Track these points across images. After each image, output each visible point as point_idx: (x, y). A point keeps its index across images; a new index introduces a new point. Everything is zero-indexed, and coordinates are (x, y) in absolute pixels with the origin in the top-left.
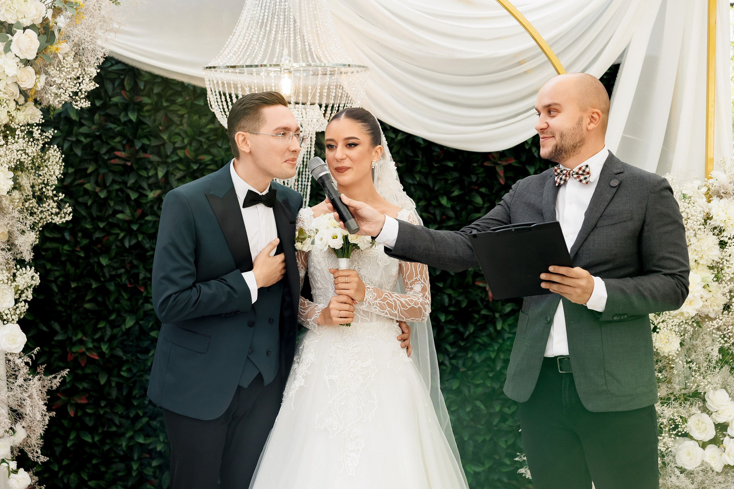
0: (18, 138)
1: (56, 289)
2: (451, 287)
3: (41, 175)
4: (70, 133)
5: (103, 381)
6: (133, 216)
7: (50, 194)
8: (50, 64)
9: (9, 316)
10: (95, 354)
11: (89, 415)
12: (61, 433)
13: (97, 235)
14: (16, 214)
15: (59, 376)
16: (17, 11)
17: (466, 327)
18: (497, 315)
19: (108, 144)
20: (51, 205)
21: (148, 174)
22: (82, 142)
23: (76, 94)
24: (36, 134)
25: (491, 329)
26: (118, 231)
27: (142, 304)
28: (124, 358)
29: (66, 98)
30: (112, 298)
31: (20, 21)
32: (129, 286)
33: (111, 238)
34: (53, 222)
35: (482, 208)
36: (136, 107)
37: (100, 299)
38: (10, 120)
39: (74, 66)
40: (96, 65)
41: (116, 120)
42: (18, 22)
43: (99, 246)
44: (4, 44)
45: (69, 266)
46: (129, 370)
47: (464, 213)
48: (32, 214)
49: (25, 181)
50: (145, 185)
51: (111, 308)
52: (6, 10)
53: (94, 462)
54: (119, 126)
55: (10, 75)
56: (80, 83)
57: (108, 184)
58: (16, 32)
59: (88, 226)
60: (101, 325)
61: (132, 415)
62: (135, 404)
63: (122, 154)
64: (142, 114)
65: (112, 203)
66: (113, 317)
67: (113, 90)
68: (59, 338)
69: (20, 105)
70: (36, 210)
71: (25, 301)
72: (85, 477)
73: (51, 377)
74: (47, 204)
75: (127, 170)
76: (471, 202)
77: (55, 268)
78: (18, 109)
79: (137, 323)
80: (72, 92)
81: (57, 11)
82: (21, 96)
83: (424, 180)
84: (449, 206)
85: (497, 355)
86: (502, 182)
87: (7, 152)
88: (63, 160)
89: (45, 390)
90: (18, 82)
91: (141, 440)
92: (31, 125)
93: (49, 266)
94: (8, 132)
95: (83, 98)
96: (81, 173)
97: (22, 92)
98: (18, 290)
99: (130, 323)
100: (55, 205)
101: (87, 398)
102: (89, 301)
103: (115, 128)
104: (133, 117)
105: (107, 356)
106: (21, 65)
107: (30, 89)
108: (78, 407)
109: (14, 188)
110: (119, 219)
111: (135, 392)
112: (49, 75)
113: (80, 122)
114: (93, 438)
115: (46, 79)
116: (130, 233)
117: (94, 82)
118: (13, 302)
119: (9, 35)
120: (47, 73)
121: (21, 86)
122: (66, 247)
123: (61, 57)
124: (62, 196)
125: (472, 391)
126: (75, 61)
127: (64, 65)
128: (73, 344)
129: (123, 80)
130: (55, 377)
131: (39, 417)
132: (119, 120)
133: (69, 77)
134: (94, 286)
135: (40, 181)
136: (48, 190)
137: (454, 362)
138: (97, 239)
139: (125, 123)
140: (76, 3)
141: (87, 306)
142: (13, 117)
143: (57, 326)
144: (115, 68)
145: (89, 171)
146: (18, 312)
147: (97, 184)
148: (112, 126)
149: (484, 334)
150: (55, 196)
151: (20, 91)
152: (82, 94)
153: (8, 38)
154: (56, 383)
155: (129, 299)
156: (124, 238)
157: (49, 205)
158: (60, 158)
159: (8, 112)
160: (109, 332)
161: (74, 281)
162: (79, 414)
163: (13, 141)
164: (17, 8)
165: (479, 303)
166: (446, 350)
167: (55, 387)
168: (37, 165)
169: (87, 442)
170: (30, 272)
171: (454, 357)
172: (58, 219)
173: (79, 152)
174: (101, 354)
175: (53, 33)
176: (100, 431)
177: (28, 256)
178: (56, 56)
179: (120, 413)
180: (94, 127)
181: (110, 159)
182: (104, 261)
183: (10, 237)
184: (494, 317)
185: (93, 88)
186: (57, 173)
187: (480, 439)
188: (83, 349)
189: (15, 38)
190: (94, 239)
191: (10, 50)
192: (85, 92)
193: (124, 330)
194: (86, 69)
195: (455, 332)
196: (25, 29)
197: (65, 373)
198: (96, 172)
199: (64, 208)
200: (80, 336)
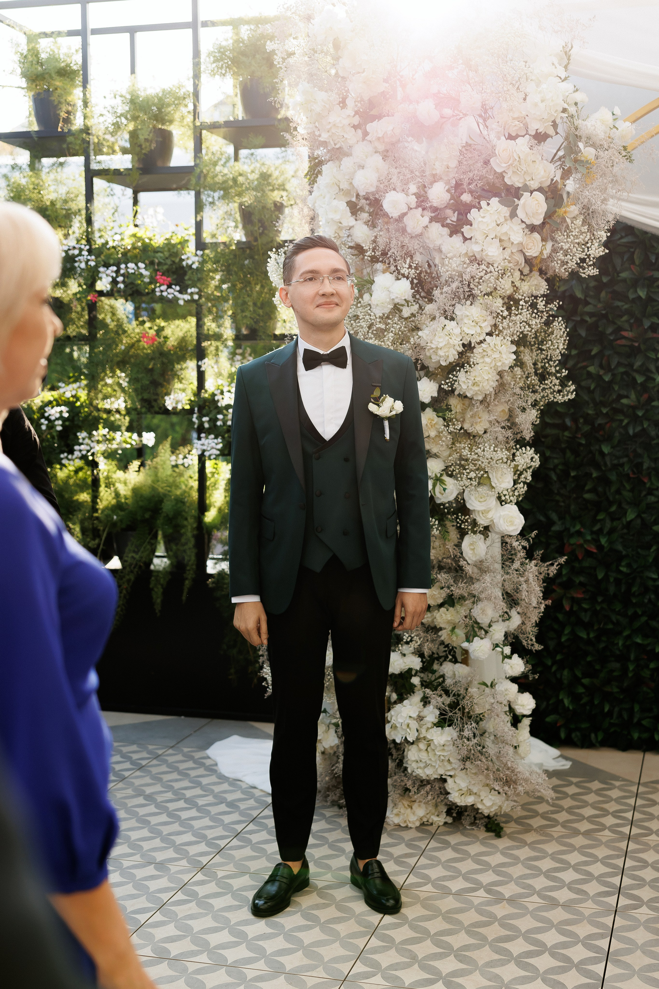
0: (522, 309)
1: (554, 478)
3: (544, 350)
4: (574, 312)
5: (600, 576)
6: (638, 400)
7: (553, 370)
8: (557, 229)
9: (507, 497)
10: (593, 546)
11: (586, 610)
12: (556, 626)
13: (600, 421)
14: (518, 391)
15: (556, 564)
16: (525, 172)
19: (614, 323)
20: (553, 382)
21: (656, 355)
22: (587, 322)
23: (583, 260)
24: (541, 305)
26: (622, 418)
27: (646, 496)
28: (624, 553)
29: (572, 265)
30: (613, 489)
31: (528, 183)
32: (632, 476)
33: (614, 425)
34: (555, 400)
36: (646, 282)
37: (600, 489)
38: (514, 291)
39: (583, 230)
40: (606, 228)
41: (624, 298)
42: (526, 185)
43: (601, 433)
44: (511, 208)
45: (568, 454)
46: (629, 566)
48: (534, 392)
49: (528, 358)
50: (652, 368)
51: (611, 499)
52: (513, 172)
53: (589, 659)
54: (626, 303)
55: (515, 242)
56: (588, 248)
57: (613, 367)
58: (523, 195)
59: (590, 412)
60: (600, 517)
61: (630, 612)
62: (634, 601)
63: (628, 334)
64: (653, 290)
65: (616, 388)
66: (613, 508)
67: (622, 265)
68: (556, 528)
69: (524, 276)
70: (538, 387)
71: (524, 483)
72: (579, 674)
73: (548, 563)
74: (550, 380)
75: (633, 352)
77: (554, 456)
78: (523, 280)
79: (638, 516)
80: (580, 259)
81: (566, 174)
82: (527, 266)
87: (510, 324)
88: (568, 335)
89: (542, 577)
90: (524, 250)
91: (639, 640)
92: (536, 297)
93: (548, 452)
94: (512, 303)
95: (590, 266)
96: (585, 355)
97: (528, 261)
98: (518, 470)
99: (631, 516)
100: (557, 382)
101: (583, 593)
102: (589, 491)
103: (623, 306)
104: (642, 293)
105: (605, 550)
106: (526, 231)
107: (536, 257)
108: (573, 600)
109: (516, 365)
110: (622, 404)
111: (634, 589)
112: (556, 241)
113: (585, 300)
114: (588, 634)
115: (553, 245)
116: (635, 419)
117: (603, 248)
118: (512, 483)
119: (515, 200)
120: (553, 239)
121: (527, 254)
122: (567, 434)
123: (568, 221)
124: (565, 372)
126: (583, 225)
127: (573, 230)
128: (571, 536)
129: (633, 253)
130: (552, 564)
131: (534, 604)
132: (628, 297)
133: (577, 241)
134: (595, 475)
135: (543, 356)
136: (551, 367)
138: (600, 425)
139: (633, 301)
140: (587, 161)
141: (587, 496)
142: (517, 288)
143: (554, 516)
144: (624, 240)
145: (593, 353)
146: (516, 494)
147: (601, 366)
148: (620, 304)
150: (557, 372)
151: (525, 259)
152: (590, 260)
153: (515, 202)
154: (553, 570)
155: (632, 490)
156: (628, 424)
157: (551, 383)
158: (564, 332)
159: (513, 282)
160: (608, 525)
161: (573, 469)
162: (575, 609)
163: (517, 313)
164: (525, 169)
167: (551, 575)
168: (540, 339)
169: (581, 638)
170: (530, 452)
172: (560, 397)
173: (583, 333)
174: (600, 547)
175: (561, 196)
176: (596, 627)
177: (528, 435)
178: (564, 220)
179: (617, 610)
180: (600, 305)
181: (615, 340)
182: (606, 449)
183: (510, 416)
185: (601, 254)
186: (561, 347)
188: (581, 541)
189: (521, 202)
190: (596, 425)
191: (517, 216)
192: (594, 258)
193: (625, 523)
194: (595, 233)
196: (531, 193)
197: (562, 560)
198: (600, 353)
199: (566, 386)
200: (578, 527)
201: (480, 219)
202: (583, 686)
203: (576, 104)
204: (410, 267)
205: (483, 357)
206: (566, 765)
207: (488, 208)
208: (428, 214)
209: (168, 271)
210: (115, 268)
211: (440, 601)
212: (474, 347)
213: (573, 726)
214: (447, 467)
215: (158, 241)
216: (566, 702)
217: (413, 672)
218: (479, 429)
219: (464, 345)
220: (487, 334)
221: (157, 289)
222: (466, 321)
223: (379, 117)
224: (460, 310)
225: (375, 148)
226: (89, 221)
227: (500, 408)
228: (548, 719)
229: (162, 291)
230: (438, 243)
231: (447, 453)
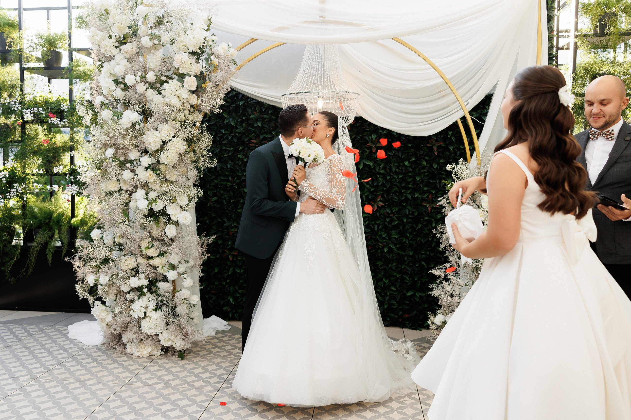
2: (410, 205)
3: (200, 145)
4: (232, 132)
8: (203, 93)
9: (185, 208)
11: (240, 260)
14: (189, 162)
15: (212, 238)
16: (187, 68)
17: (417, 226)
18: (433, 220)
19: (249, 137)
22: (237, 136)
23: (214, 106)
24: (198, 125)
25: (430, 226)
29: (209, 107)
34: (208, 166)
35: (426, 167)
36: (261, 119)
39: (214, 93)
40: (224, 92)
41: (252, 126)
42: (188, 73)
44: (182, 83)
45: (231, 193)
47: (417, 169)
52: (183, 68)
53: (241, 281)
55: (185, 98)
58: (186, 77)
59: (239, 174)
63: (254, 141)
64: (264, 123)
68: (226, 225)
69: (191, 112)
70: (199, 161)
71: (194, 202)
72: (237, 288)
73: (208, 238)
76: (421, 164)
78: (190, 114)
82: (192, 108)
83: (397, 153)
84: (409, 166)
85: (433, 240)
86: (436, 153)
87: (182, 133)
89: (205, 244)
90: (189, 101)
92: (196, 121)
93: (222, 192)
94: (182, 123)
95: (218, 108)
98: (190, 197)
100: (208, 159)
101: (238, 253)
103: (252, 129)
104: (259, 124)
106: (190, 93)
107: (195, 105)
108: (234, 256)
113: (236, 127)
114: (240, 271)
115: (202, 100)
117: (223, 101)
118: (188, 202)
119: (183, 79)
120: (202, 97)
121: (191, 103)
122: (229, 184)
123: (208, 89)
124: (211, 155)
125: (420, 256)
126: (213, 91)
127: (209, 93)
128: (233, 228)
129: (256, 107)
130: (210, 238)
135: (200, 147)
136: (205, 152)
137: (411, 242)
139: (256, 127)
140: (214, 64)
142: (188, 117)
143: (225, 220)
144: (251, 102)
145: (240, 149)
147: (243, 155)
148: (250, 128)
149: (427, 229)
150: (208, 154)
151: (190, 105)
152: (217, 106)
154: (211, 241)
157: (205, 159)
158: (210, 137)
159: (185, 115)
161: (232, 199)
162: (234, 260)
165: (424, 213)
166: (407, 236)
167: (210, 243)
169: (238, 272)
170: (197, 189)
171: (411, 240)
172: (211, 165)
178: (205, 89)
180: (242, 129)
181: (248, 144)
183: (187, 173)
184: (431, 220)
185: (222, 103)
187: (424, 280)
189: (185, 80)
191: (185, 86)
192: (219, 105)
194: (220, 94)
195: (412, 227)
196: (191, 76)
197: (214, 236)
198: (243, 149)
199: (214, 161)
200: (235, 224)
201: (168, 87)
202: (239, 293)
203: (213, 41)
204: (139, 108)
205: (171, 147)
206: (229, 328)
207: (172, 83)
208: (147, 85)
209: (56, 112)
210: (30, 110)
211: (157, 255)
212: (167, 143)
213: (234, 311)
214: (159, 195)
215: (53, 99)
216: (231, 301)
217: (144, 287)
218: (173, 178)
219: (163, 142)
220: (173, 137)
221: (49, 120)
222: (163, 131)
223: (125, 43)
224: (161, 126)
225: (125, 56)
226: (21, 90)
227: (182, 170)
228: (224, 309)
229: (51, 121)
230: (152, 97)
231: (159, 189)
